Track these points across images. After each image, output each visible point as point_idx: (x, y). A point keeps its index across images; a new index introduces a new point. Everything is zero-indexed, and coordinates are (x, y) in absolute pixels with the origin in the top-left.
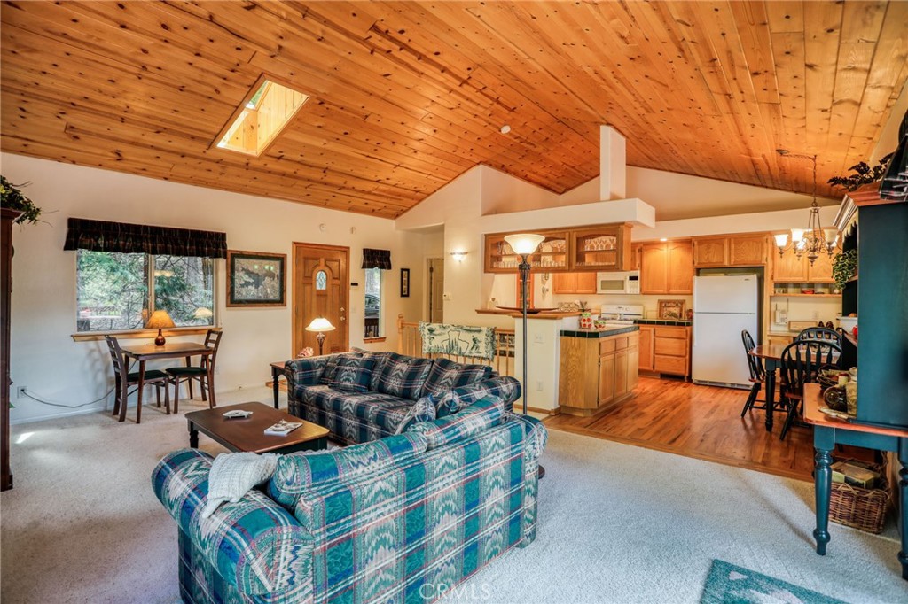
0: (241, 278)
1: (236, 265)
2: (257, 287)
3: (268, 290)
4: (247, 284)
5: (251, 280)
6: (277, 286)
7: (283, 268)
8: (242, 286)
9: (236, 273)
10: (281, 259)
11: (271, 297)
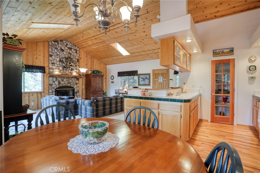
0: (141, 79)
1: (140, 77)
2: (144, 81)
3: (146, 82)
4: (142, 81)
5: (143, 80)
6: (148, 81)
7: (150, 77)
8: (141, 81)
9: (140, 79)
10: (149, 74)
11: (147, 84)
